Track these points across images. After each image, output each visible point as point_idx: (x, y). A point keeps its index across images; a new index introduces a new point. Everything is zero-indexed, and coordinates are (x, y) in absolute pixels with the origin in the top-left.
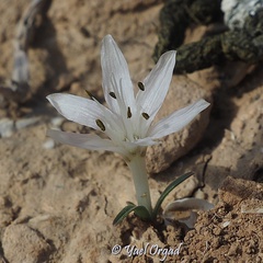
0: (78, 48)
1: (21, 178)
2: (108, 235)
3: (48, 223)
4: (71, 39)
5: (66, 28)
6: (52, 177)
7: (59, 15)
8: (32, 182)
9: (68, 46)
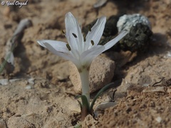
0: (38, 55)
1: (15, 99)
2: (65, 122)
3: (32, 117)
4: (34, 52)
5: (31, 47)
6: (31, 100)
7: (28, 40)
8: (21, 101)
9: (33, 55)
